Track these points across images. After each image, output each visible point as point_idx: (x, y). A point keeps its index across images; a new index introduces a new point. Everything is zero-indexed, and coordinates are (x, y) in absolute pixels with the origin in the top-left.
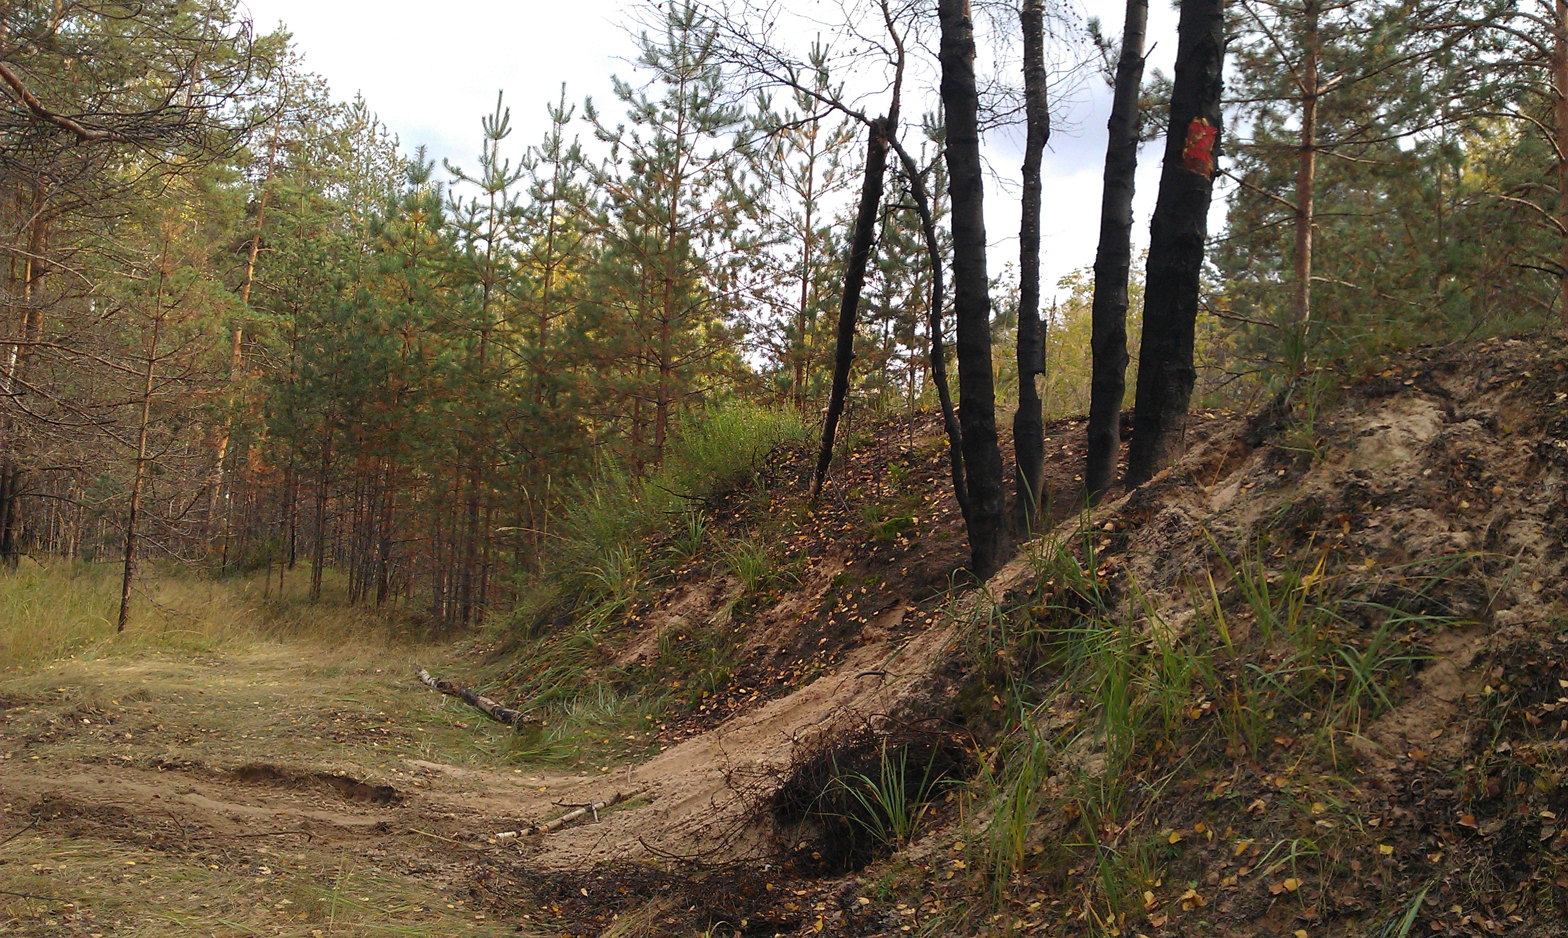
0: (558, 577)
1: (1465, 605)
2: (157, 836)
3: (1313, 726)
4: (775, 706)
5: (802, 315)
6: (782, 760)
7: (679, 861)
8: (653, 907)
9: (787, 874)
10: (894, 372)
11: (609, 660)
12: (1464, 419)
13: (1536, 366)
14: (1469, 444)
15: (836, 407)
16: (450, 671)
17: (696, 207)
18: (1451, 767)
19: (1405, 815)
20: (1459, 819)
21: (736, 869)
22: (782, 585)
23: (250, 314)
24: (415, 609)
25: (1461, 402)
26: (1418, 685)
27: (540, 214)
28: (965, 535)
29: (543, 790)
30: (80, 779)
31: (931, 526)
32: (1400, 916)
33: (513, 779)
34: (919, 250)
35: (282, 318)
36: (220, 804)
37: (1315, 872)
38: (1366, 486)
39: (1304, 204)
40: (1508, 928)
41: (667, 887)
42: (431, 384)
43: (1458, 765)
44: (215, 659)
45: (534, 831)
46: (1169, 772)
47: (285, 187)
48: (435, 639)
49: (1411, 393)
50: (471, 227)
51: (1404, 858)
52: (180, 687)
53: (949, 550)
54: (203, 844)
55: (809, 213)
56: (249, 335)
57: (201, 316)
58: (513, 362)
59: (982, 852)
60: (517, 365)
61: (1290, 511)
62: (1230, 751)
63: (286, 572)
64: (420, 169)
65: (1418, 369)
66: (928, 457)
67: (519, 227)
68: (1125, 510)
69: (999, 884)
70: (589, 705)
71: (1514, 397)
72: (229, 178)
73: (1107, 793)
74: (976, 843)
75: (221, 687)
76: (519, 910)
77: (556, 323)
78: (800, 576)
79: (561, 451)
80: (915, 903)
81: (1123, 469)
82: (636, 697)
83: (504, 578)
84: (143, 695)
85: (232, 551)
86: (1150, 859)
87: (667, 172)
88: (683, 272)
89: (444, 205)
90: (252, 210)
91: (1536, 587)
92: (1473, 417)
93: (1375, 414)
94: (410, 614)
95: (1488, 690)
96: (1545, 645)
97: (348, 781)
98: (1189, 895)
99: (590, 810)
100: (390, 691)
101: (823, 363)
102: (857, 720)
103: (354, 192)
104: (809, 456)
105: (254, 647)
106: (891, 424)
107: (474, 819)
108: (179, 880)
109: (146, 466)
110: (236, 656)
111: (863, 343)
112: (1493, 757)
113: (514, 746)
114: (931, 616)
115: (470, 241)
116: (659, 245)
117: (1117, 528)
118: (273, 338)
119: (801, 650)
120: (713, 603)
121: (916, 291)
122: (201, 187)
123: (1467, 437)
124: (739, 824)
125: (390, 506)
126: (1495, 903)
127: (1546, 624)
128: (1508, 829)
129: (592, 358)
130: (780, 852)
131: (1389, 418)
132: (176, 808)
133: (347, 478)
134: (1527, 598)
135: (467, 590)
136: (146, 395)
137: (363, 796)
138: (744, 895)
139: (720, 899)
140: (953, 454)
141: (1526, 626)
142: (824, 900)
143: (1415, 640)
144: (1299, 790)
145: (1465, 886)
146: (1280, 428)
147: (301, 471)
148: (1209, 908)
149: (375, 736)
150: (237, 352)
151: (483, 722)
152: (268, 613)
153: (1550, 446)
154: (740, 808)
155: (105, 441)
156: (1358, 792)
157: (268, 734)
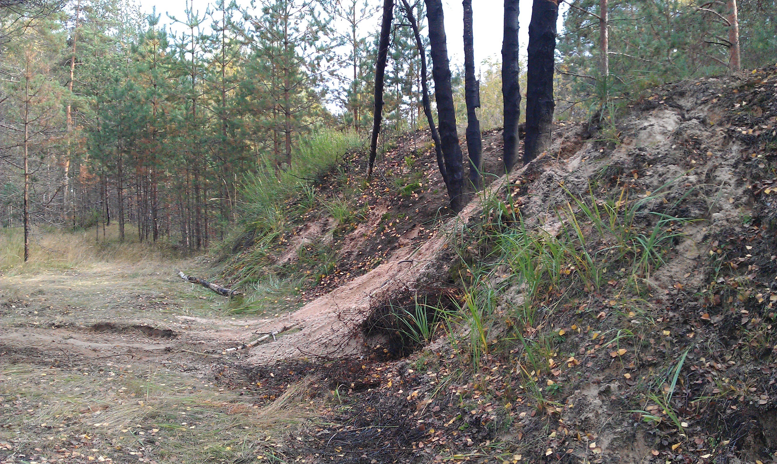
0: (244, 222)
1: (697, 212)
2: (56, 361)
3: (626, 275)
4: (359, 280)
5: (355, 84)
6: (365, 306)
7: (318, 357)
8: (307, 380)
9: (372, 361)
10: (403, 110)
11: (273, 262)
12: (690, 119)
13: (725, 90)
14: (693, 132)
15: (377, 129)
16: (194, 271)
17: (297, 30)
18: (696, 291)
19: (674, 316)
20: (701, 316)
21: (346, 359)
22: (356, 221)
23: (74, 97)
24: (173, 242)
25: (687, 111)
26: (677, 252)
27: (217, 38)
28: (446, 191)
29: (247, 327)
30: (13, 335)
31: (428, 187)
32: (675, 365)
33: (231, 322)
34: (411, 48)
35: (90, 98)
36: (86, 343)
37: (632, 345)
38: (644, 155)
39: (603, 14)
40: (728, 367)
41: (313, 370)
42: (170, 128)
43: (699, 290)
44: (75, 272)
45: (244, 347)
46: (557, 301)
47: (87, 31)
48: (184, 256)
49: (663, 107)
50: (182, 46)
51: (675, 336)
52: (59, 287)
53: (438, 199)
54: (79, 363)
55: (354, 31)
56: (74, 108)
57: (48, 100)
58: (210, 115)
59: (467, 344)
60: (212, 117)
61: (607, 169)
62: (586, 289)
63: (106, 227)
64: (154, 17)
65: (666, 95)
66: (424, 152)
67: (206, 45)
68: (525, 174)
69: (477, 359)
70: (266, 285)
71: (714, 107)
72: (56, 27)
73: (526, 313)
74: (463, 341)
75: (79, 286)
76: (241, 385)
77: (230, 94)
78: (365, 215)
79: (239, 159)
80: (436, 370)
81: (522, 153)
82: (289, 279)
83: (216, 224)
84: (41, 292)
85: (78, 218)
86: (550, 343)
87: (281, 12)
88: (292, 64)
89: (168, 35)
90: (70, 43)
91: (731, 201)
92: (695, 118)
93: (646, 119)
94: (171, 244)
95: (712, 252)
96: (738, 229)
97: (149, 328)
98: (571, 359)
99: (271, 335)
100: (165, 283)
101: (367, 107)
102: (401, 284)
103: (122, 31)
104: (365, 155)
105: (94, 265)
106: (405, 137)
107: (214, 343)
108: (69, 381)
109: (29, 178)
110: (85, 270)
111: (387, 96)
112: (716, 285)
113: (230, 306)
114: (432, 232)
115: (182, 54)
116: (279, 51)
117: (522, 183)
118: (87, 108)
119: (369, 252)
120: (323, 231)
121: (411, 68)
122: (42, 32)
123: (692, 128)
124: (346, 338)
125: (155, 192)
126: (721, 355)
127: (737, 219)
128: (725, 320)
129: (250, 111)
130: (367, 350)
131: (653, 121)
132: (64, 346)
133: (132, 178)
134: (727, 206)
135: (198, 231)
136: (25, 141)
137: (157, 335)
138: (351, 372)
139: (340, 374)
140: (437, 150)
141: (727, 220)
142: (391, 372)
143: (674, 230)
144: (621, 306)
145: (706, 348)
146: (600, 128)
147: (108, 176)
148: (581, 365)
149: (160, 306)
150: (69, 117)
151: (213, 296)
152: (99, 248)
153: (733, 131)
154: (346, 330)
155: (7, 166)
156: (651, 305)
157: (106, 307)
